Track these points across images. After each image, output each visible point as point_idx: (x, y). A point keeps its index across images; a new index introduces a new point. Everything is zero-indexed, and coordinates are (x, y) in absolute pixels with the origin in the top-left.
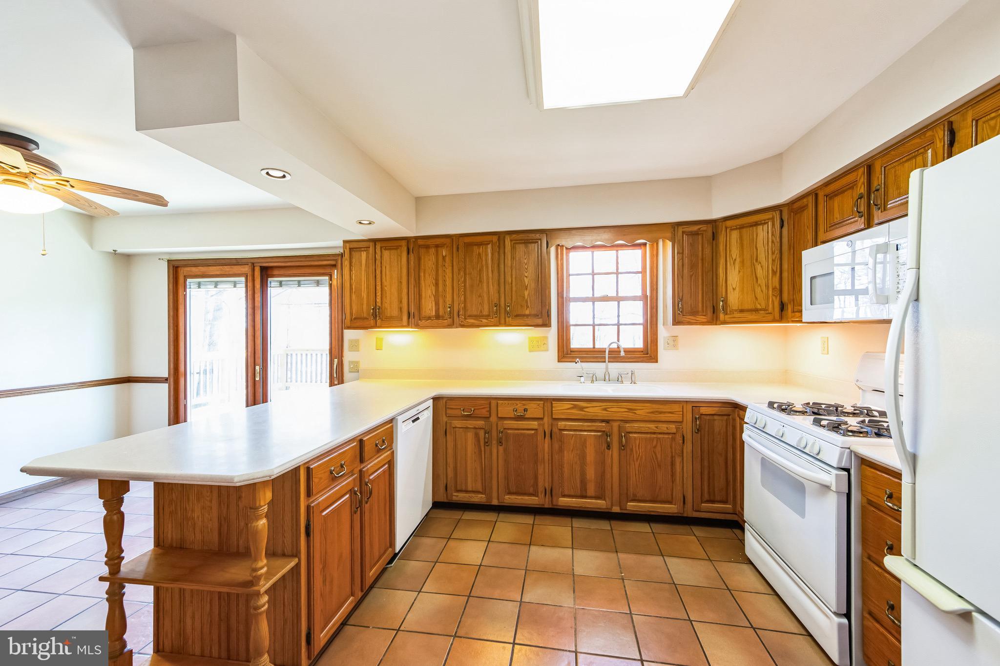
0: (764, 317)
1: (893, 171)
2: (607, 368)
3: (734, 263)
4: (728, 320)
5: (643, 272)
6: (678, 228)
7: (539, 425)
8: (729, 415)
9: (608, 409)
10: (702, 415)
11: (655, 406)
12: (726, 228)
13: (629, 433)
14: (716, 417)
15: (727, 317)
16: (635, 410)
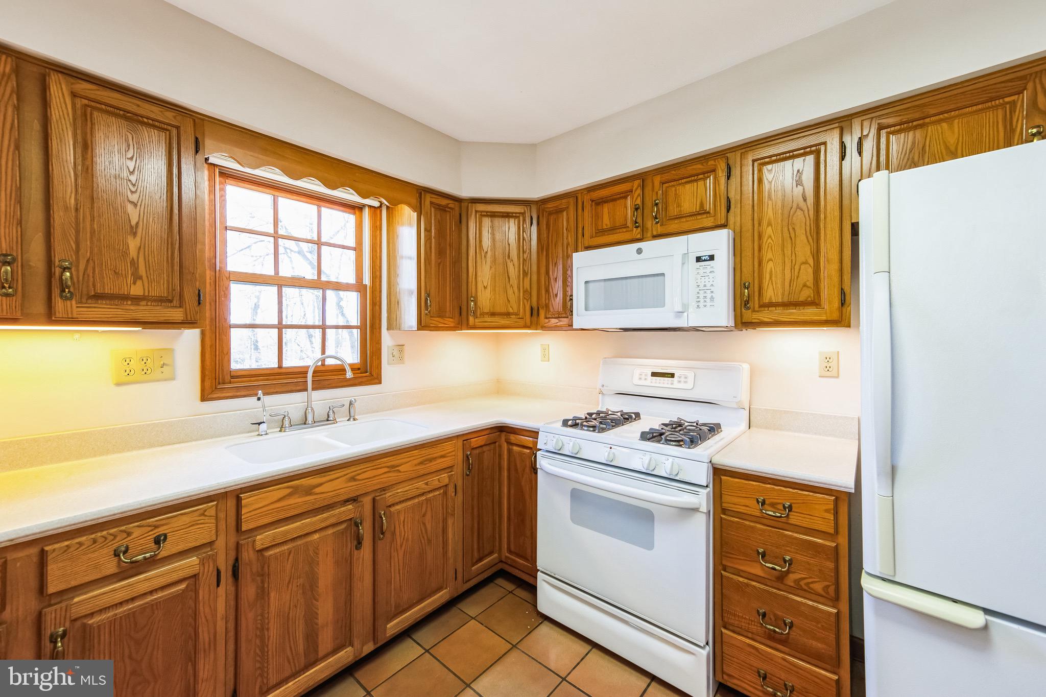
0: (516, 322)
1: (673, 189)
2: (309, 401)
3: (485, 257)
4: (478, 324)
5: (358, 248)
6: (425, 196)
7: (202, 562)
8: (495, 443)
9: (357, 477)
10: (473, 449)
11: (424, 452)
12: (476, 212)
13: (390, 506)
14: (485, 448)
15: (477, 320)
16: (397, 466)
